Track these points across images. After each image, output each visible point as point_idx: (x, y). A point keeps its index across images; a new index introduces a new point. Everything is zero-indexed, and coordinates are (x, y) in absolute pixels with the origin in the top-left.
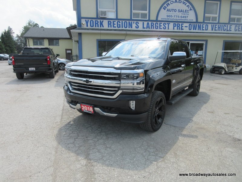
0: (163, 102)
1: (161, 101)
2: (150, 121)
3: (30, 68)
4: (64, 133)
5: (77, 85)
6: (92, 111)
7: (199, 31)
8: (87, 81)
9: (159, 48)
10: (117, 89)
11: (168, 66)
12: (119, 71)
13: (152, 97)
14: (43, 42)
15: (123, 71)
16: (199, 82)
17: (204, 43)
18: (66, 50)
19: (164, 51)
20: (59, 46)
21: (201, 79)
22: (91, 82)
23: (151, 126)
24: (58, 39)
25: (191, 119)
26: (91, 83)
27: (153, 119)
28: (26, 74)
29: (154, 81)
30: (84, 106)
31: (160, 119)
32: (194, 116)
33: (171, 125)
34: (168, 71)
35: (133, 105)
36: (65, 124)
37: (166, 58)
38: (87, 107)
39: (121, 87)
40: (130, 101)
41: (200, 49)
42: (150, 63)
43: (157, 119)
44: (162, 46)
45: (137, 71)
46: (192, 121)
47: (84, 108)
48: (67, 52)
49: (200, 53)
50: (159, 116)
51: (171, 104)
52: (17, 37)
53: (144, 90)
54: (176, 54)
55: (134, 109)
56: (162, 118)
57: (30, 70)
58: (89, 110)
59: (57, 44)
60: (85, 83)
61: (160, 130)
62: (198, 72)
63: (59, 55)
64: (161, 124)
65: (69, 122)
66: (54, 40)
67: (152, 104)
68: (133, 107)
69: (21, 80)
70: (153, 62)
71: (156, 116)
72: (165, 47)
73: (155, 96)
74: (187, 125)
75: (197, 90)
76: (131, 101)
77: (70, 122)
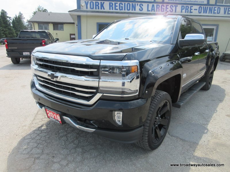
0: (168, 106)
1: (165, 105)
2: (147, 138)
3: (24, 53)
4: (25, 147)
5: (42, 79)
6: (60, 120)
7: (210, 15)
8: (53, 76)
9: (166, 28)
10: (95, 91)
11: (178, 55)
12: (96, 62)
13: (151, 102)
14: (48, 27)
15: (104, 63)
16: (212, 73)
17: (215, 27)
18: (71, 35)
19: (172, 33)
20: (63, 30)
21: (214, 69)
22: (57, 77)
23: (148, 145)
24: (62, 24)
25: (206, 126)
26: (58, 80)
27: (152, 134)
28: (22, 59)
29: (156, 79)
30: (50, 112)
31: (162, 130)
32: (209, 121)
33: (177, 137)
34: (176, 62)
35: (118, 117)
36: (34, 129)
37: (175, 43)
38: (54, 114)
39: (101, 89)
40: (113, 112)
41: (209, 35)
42: (153, 49)
43: (158, 131)
44: (169, 26)
45: (127, 63)
46: (208, 130)
47: (50, 115)
48: (71, 37)
49: (210, 39)
50: (161, 127)
51: (179, 107)
52: (27, 22)
53: (137, 93)
54: (189, 37)
55: (120, 124)
56: (165, 128)
57: (24, 54)
58: (56, 119)
59: (62, 28)
60: (50, 78)
61: (161, 145)
62: (213, 62)
63: (58, 39)
64: (163, 137)
65: (40, 125)
66: (58, 24)
67: (151, 112)
68: (119, 121)
69: (16, 65)
70: (156, 48)
71: (156, 127)
72: (173, 27)
73: (156, 101)
74: (200, 138)
75: (210, 83)
76: (116, 112)
77: (42, 126)
